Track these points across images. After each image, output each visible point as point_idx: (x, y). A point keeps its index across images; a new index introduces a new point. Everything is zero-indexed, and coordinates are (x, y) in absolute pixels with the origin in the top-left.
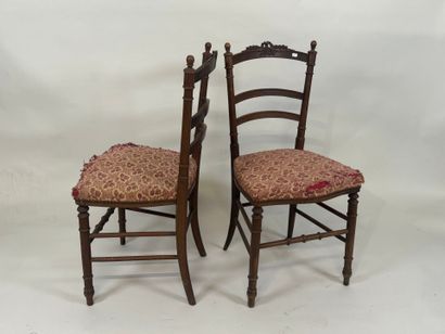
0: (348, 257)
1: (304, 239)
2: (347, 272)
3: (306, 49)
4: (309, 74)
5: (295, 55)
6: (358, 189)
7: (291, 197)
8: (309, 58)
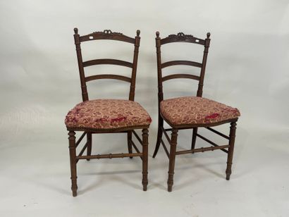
0: (229, 163)
1: (203, 150)
2: (228, 172)
3: (204, 37)
4: (206, 52)
5: (197, 41)
6: (236, 120)
7: (196, 122)
8: (206, 43)
